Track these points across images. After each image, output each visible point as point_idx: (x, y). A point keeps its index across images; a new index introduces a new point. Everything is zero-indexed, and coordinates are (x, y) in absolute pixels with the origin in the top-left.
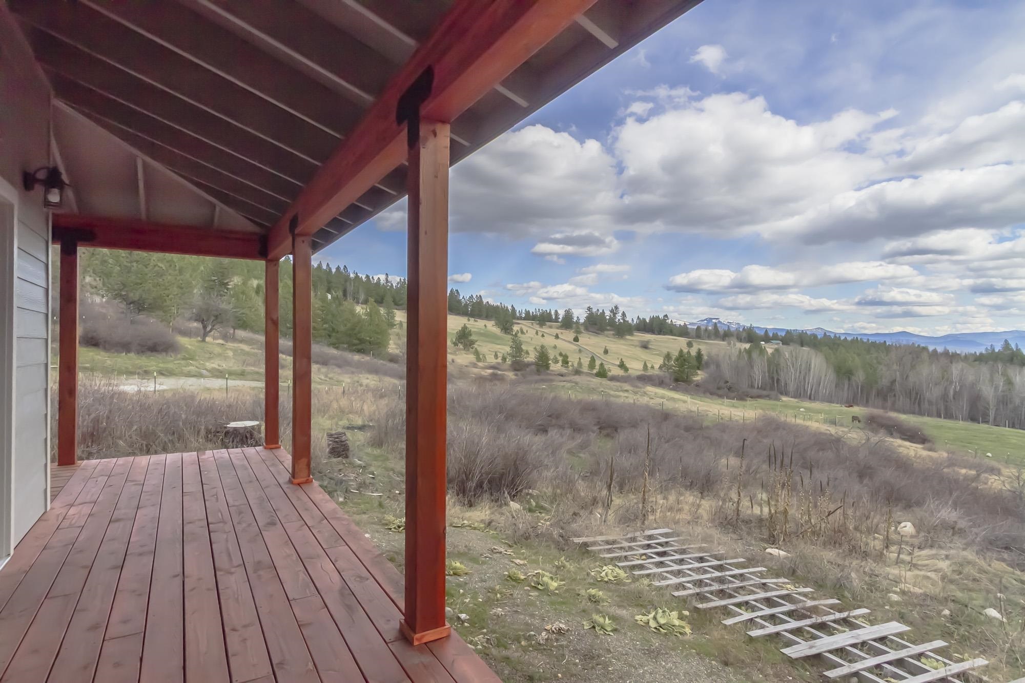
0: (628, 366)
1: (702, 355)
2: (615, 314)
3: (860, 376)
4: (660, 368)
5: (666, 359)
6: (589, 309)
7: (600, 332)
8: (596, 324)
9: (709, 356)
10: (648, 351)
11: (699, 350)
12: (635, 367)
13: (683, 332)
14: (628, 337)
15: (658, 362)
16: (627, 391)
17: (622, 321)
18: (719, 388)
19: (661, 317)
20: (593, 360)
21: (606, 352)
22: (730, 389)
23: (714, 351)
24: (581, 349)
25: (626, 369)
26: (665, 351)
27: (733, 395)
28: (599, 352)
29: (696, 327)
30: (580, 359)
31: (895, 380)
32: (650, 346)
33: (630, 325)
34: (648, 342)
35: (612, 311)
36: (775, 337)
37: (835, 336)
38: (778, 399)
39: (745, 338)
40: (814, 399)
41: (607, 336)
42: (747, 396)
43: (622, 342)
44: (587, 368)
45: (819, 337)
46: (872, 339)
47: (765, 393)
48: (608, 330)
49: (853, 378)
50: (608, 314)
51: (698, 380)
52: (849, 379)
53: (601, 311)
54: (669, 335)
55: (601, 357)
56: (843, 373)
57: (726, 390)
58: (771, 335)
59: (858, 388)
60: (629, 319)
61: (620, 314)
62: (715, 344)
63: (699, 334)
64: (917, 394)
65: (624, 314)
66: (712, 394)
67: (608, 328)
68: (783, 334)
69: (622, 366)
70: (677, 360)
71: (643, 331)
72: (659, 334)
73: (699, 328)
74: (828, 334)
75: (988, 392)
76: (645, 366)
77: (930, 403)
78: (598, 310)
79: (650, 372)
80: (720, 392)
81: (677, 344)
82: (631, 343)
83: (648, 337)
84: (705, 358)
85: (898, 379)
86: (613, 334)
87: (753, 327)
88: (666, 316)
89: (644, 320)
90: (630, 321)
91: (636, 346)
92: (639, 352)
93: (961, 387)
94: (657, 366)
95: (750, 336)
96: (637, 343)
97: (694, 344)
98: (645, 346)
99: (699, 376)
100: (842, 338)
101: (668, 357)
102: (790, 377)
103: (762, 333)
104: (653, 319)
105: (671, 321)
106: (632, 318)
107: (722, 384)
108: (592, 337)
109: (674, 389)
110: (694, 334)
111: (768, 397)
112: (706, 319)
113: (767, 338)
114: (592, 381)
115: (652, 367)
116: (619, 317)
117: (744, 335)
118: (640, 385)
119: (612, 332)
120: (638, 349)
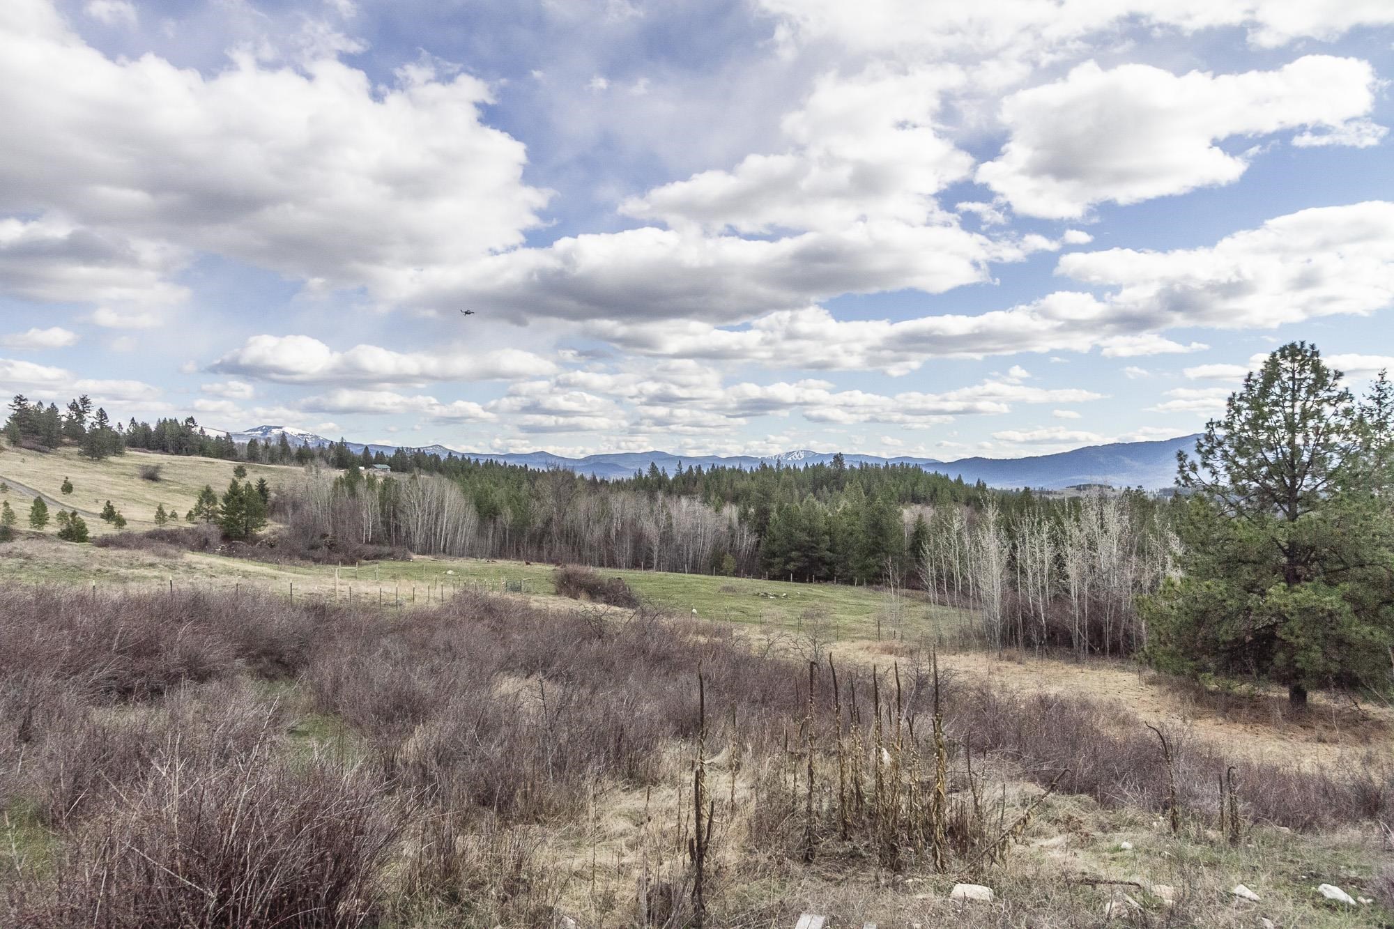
0: (124, 515)
1: (268, 490)
2: (80, 414)
3: (507, 516)
4: (190, 516)
5: (205, 500)
6: (20, 399)
7: (47, 448)
8: (36, 433)
9: (279, 492)
10: (155, 484)
11: (262, 481)
12: (139, 517)
13: (224, 449)
14: (112, 459)
15: (183, 505)
16: (152, 565)
17: (98, 427)
18: (313, 547)
19: (181, 421)
20: (39, 508)
21: (67, 488)
22: (332, 547)
23: (287, 483)
24: (7, 483)
25: (121, 522)
26: (198, 485)
27: (336, 557)
28: (52, 490)
29: (247, 442)
30: (6, 504)
31: (551, 519)
32: (162, 476)
33: (117, 436)
34: (157, 468)
35: (73, 407)
36: (380, 459)
37: (463, 458)
38: (405, 558)
39: (332, 460)
40: (450, 554)
41: (65, 456)
42: (360, 556)
43: (100, 467)
44: (28, 524)
45: (442, 459)
46: (510, 462)
47: (386, 549)
48: (66, 445)
49: (499, 519)
50: (64, 412)
51: (265, 536)
52: (494, 522)
53: (47, 406)
54: (198, 455)
55: (57, 499)
56: (487, 513)
57: (325, 549)
58: (374, 455)
59: (505, 533)
60: (112, 423)
61: (94, 413)
62: (286, 471)
63: (255, 453)
64: (575, 536)
65: (102, 414)
66: (303, 557)
67: (67, 440)
68: (392, 454)
69: (110, 515)
70: (227, 500)
71: (143, 447)
72: (177, 453)
73: (253, 443)
74: (454, 455)
75: (650, 528)
76: (161, 512)
77: (591, 548)
78: (40, 403)
79: (170, 526)
80: (318, 554)
81: (220, 474)
82: (121, 470)
83: (154, 458)
84: (273, 495)
85: (555, 517)
86: (79, 453)
87: (346, 443)
88: (191, 420)
89: (145, 426)
90: (115, 428)
91: (132, 476)
92: (140, 487)
93: (623, 524)
94: (182, 514)
95: (341, 456)
96: (137, 471)
97: (249, 472)
98: (151, 476)
99: (270, 528)
100: (473, 459)
101: (207, 495)
102: (415, 522)
103: (359, 452)
104: (163, 425)
105: (202, 430)
106: (119, 421)
107: (317, 539)
108: (31, 459)
109: (229, 554)
110: (244, 453)
111: (391, 556)
112: (260, 428)
113: (368, 461)
114: (65, 551)
115: (174, 515)
116: (90, 420)
117: (332, 455)
118: (172, 551)
119: (76, 450)
120: (140, 482)
